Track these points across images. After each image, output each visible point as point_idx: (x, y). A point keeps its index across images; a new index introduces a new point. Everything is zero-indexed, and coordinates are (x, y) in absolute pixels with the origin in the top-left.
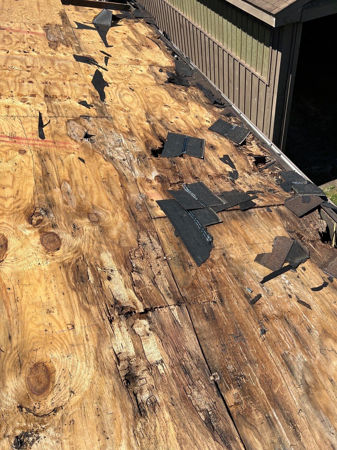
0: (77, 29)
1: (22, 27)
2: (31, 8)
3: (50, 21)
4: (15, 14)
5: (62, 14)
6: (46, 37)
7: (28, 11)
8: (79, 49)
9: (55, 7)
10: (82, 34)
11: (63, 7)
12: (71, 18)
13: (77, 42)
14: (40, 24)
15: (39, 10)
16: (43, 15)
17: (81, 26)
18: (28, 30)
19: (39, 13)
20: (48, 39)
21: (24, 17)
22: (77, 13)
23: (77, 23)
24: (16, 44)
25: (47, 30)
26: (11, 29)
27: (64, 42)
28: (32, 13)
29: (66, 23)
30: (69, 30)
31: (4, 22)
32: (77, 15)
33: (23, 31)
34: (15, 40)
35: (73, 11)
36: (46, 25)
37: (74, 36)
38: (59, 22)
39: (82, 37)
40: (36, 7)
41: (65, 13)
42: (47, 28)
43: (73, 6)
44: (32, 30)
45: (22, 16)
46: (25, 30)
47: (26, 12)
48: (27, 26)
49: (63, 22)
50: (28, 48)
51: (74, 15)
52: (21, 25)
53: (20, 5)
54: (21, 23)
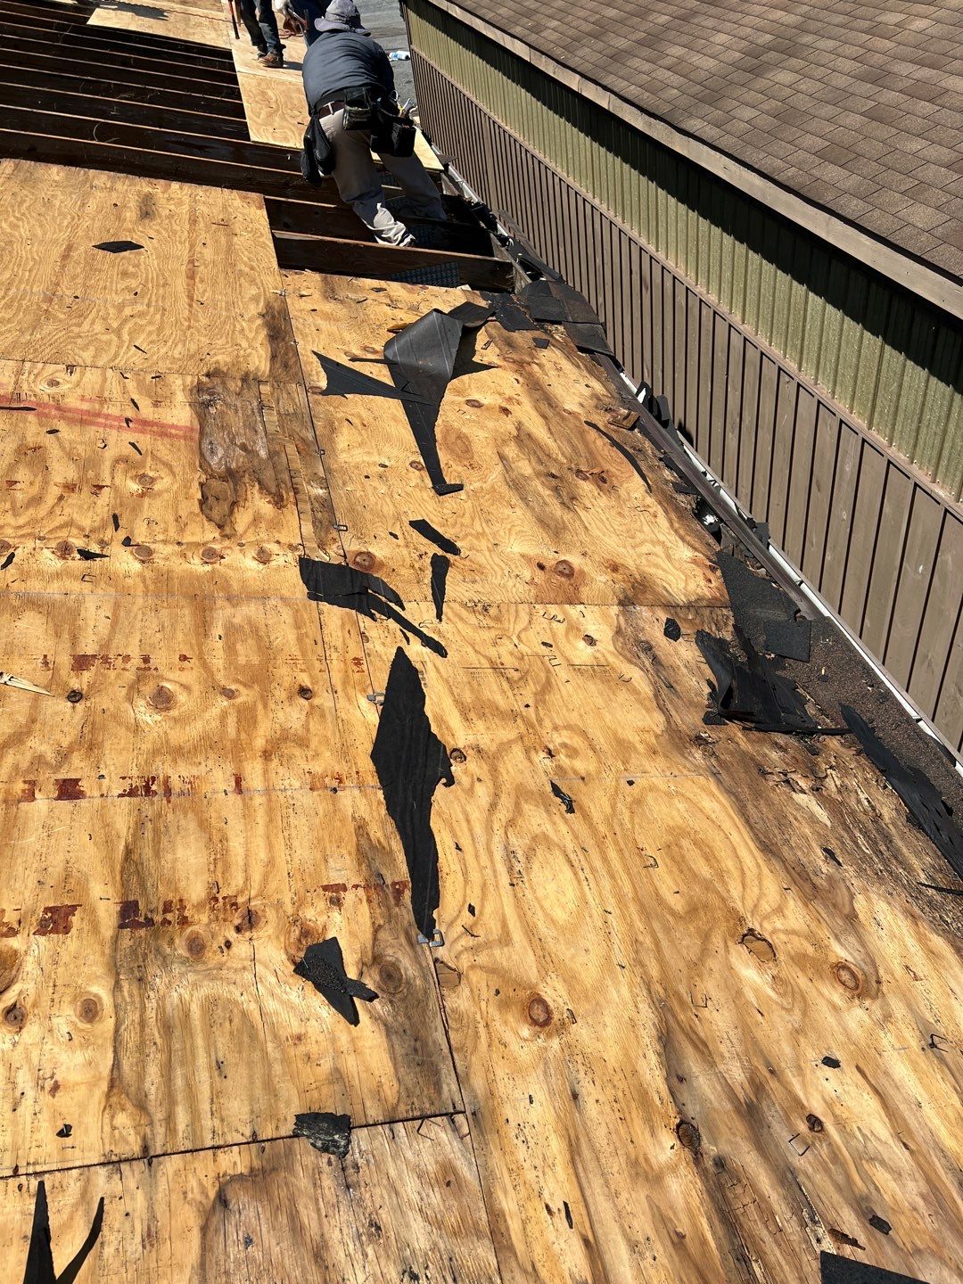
0: (324, 393)
1: (106, 394)
2: (161, 291)
3: (222, 359)
4: (93, 323)
5: (273, 317)
6: (195, 445)
7: (148, 305)
8: (327, 519)
9: (253, 282)
10: (340, 420)
11: (278, 278)
12: (305, 336)
13: (321, 474)
14: (182, 372)
15: (191, 298)
16: (203, 321)
17: (344, 380)
18: (130, 413)
19: (186, 313)
20: (204, 465)
21: (126, 337)
22: (329, 307)
23: (325, 362)
24: (61, 498)
25: (207, 405)
26: (58, 408)
27: (268, 475)
28: (163, 315)
29: (286, 366)
30: (293, 400)
31: (40, 365)
32: (328, 317)
33: (107, 417)
34: (62, 471)
35: (317, 300)
36: (204, 379)
37: (310, 436)
38: (259, 360)
39: (344, 438)
40: (180, 283)
41: (284, 314)
42: (204, 397)
43: (317, 277)
44: (147, 411)
45: (118, 332)
46: (113, 410)
47: (140, 308)
48: (131, 385)
49: (273, 357)
50: (104, 527)
51: (320, 322)
52: (105, 380)
53: (125, 274)
54: (110, 373)
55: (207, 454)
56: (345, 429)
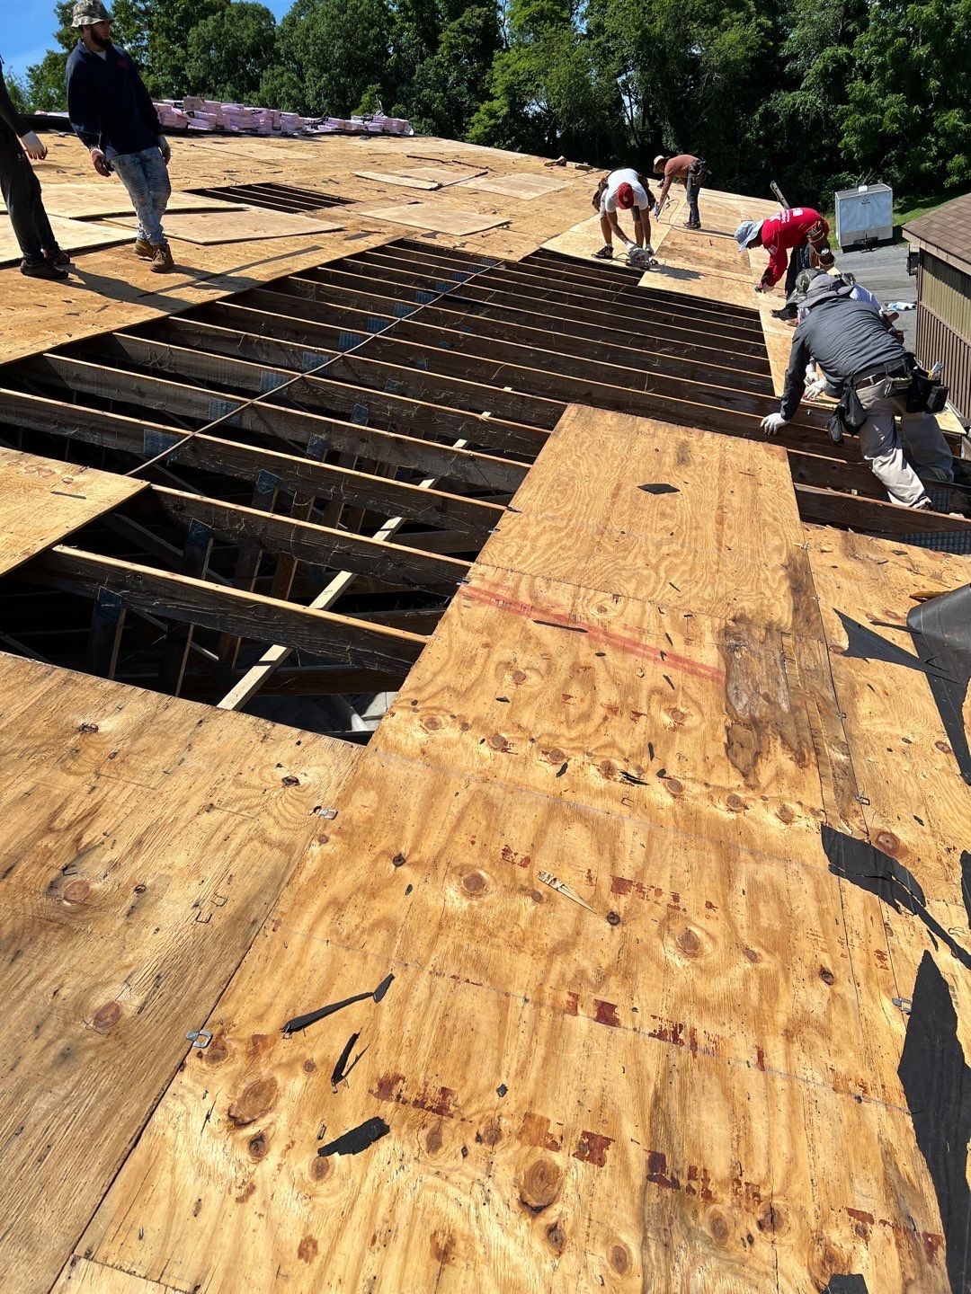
0: (846, 654)
1: (645, 626)
2: (694, 533)
3: (748, 606)
4: (635, 557)
5: (796, 570)
6: (722, 688)
7: (682, 546)
8: (848, 787)
9: (776, 532)
10: (862, 685)
11: (800, 531)
12: (826, 593)
13: (843, 738)
14: (711, 614)
15: (720, 543)
16: (731, 567)
17: (865, 644)
18: (665, 647)
19: (715, 557)
20: (730, 710)
21: (662, 574)
22: (849, 565)
23: (846, 621)
24: (605, 719)
25: (733, 649)
26: (606, 634)
27: (790, 730)
28: (695, 556)
29: (808, 621)
30: (814, 656)
31: (592, 592)
32: (849, 576)
33: (645, 647)
34: (607, 694)
35: (837, 557)
36: (731, 624)
37: (830, 695)
38: (782, 611)
39: (866, 704)
40: (710, 527)
41: (806, 567)
42: (732, 637)
43: (837, 533)
44: (679, 647)
45: (656, 568)
46: (650, 642)
47: (676, 547)
48: (666, 620)
49: (796, 610)
50: (641, 754)
51: (841, 579)
52: (644, 612)
53: (663, 515)
54: (648, 606)
55: (733, 698)
56: (867, 694)
